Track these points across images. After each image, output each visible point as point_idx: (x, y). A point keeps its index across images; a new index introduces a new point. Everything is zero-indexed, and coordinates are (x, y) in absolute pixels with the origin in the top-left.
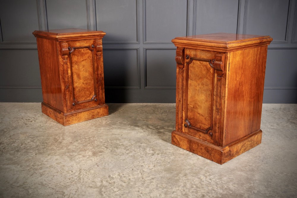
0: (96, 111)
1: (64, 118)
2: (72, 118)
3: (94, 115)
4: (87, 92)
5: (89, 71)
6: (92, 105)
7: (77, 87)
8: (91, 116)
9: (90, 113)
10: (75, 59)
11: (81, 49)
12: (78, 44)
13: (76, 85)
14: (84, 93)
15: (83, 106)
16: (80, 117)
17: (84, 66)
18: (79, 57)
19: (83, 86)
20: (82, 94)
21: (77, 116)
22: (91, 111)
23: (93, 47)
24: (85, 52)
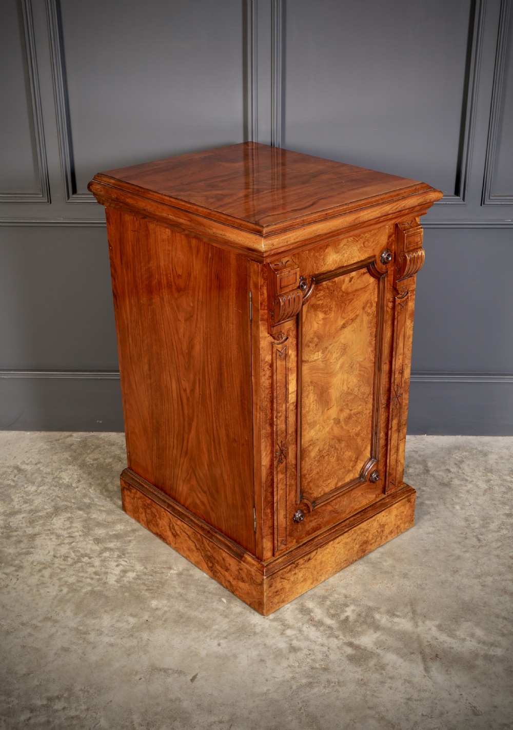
0: (375, 524)
1: (265, 586)
2: (292, 579)
3: (366, 542)
4: (349, 454)
5: (361, 366)
6: (360, 498)
7: (313, 443)
8: (357, 546)
9: (354, 536)
10: (314, 324)
11: (342, 277)
12: (332, 259)
13: (310, 434)
14: (338, 459)
15: (331, 511)
16: (321, 563)
17: (344, 349)
18: (333, 314)
19: (337, 431)
20: (329, 467)
21: (312, 562)
22: (360, 529)
23: (385, 262)
24: (355, 288)
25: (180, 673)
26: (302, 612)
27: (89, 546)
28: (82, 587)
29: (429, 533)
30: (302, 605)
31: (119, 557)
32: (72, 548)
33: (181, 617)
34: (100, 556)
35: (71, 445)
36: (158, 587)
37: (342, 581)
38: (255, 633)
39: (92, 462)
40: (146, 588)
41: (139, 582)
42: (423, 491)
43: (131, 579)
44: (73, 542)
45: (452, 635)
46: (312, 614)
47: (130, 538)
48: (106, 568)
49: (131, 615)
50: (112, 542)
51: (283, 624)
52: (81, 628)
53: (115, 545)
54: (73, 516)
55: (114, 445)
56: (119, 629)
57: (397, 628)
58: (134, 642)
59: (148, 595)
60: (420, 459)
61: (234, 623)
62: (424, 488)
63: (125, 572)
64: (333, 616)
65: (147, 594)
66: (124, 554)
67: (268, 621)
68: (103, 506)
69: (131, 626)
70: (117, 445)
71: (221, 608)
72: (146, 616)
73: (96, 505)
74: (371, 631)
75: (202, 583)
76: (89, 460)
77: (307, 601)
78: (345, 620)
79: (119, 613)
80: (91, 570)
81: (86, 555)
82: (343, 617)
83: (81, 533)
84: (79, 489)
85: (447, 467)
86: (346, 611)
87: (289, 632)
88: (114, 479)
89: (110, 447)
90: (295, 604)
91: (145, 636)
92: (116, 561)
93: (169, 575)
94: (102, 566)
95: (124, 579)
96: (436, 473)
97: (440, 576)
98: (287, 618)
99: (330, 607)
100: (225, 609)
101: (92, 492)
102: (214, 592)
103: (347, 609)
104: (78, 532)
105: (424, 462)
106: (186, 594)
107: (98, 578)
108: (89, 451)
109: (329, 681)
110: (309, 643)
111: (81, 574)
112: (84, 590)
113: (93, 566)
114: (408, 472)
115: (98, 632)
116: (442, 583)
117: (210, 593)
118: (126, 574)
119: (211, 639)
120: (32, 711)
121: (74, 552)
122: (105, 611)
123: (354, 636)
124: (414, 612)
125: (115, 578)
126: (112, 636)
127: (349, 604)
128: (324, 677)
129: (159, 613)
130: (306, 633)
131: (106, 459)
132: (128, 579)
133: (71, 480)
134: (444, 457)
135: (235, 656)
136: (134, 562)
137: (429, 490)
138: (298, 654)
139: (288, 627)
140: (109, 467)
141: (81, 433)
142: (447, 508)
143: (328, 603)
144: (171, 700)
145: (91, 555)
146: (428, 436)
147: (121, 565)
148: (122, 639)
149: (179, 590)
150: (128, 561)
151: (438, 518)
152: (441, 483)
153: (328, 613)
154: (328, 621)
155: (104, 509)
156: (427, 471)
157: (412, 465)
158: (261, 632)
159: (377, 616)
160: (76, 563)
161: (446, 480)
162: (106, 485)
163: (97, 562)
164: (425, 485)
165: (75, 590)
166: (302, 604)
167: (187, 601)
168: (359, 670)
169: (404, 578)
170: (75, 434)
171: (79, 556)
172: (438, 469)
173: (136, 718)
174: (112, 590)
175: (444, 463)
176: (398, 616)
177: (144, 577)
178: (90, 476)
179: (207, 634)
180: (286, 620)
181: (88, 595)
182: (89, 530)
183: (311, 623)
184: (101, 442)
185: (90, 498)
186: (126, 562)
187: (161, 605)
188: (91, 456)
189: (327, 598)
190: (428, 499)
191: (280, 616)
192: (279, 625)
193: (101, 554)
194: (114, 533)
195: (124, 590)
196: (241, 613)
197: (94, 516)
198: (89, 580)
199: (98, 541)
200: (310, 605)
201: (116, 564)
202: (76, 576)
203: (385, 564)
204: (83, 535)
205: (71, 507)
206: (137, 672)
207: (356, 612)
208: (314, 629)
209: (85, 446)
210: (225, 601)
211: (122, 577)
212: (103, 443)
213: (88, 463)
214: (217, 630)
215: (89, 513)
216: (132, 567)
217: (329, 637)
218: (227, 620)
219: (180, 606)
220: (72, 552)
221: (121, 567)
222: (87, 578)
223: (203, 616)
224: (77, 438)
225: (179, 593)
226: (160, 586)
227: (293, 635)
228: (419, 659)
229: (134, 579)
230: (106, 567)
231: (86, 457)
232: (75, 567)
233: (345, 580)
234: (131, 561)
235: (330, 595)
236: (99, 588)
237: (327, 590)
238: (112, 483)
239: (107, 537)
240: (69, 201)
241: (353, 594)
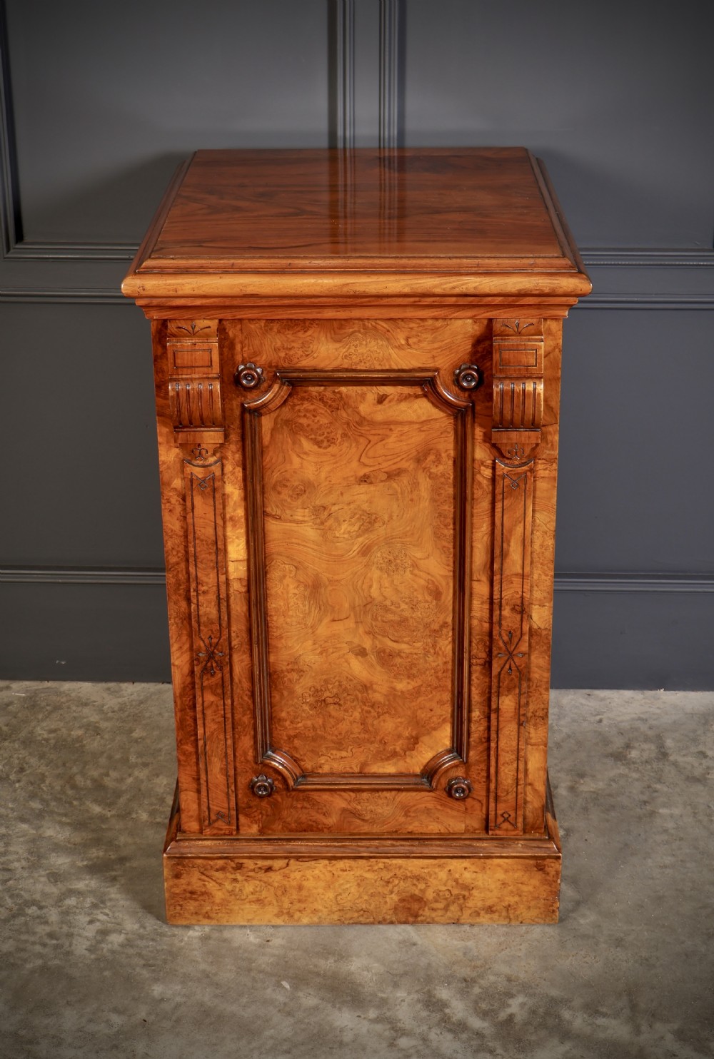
26: (428, 1006)
27: (39, 887)
28: (25, 961)
29: (665, 867)
30: (430, 994)
31: (94, 906)
32: (8, 890)
33: (207, 1014)
34: (60, 904)
35: (8, 705)
36: (165, 962)
37: (503, 952)
38: (341, 1044)
39: (45, 736)
40: (142, 962)
41: (131, 951)
42: (656, 791)
43: (116, 947)
44: (10, 879)
46: (447, 1011)
47: (113, 873)
48: (70, 927)
49: (116, 1010)
50: (81, 879)
51: (393, 1028)
52: (23, 1032)
53: (87, 885)
54: (11, 832)
55: (86, 704)
56: (93, 1035)
57: (602, 1036)
59: (147, 976)
60: (650, 733)
61: (303, 1026)
62: (658, 786)
63: (104, 933)
64: (484, 1014)
65: (145, 973)
66: (103, 902)
67: (365, 1022)
68: (65, 815)
69: (115, 1030)
70: (94, 706)
71: (280, 998)
72: (142, 1012)
73: (52, 813)
74: (555, 1041)
75: (246, 955)
76: (41, 732)
77: (438, 988)
78: (506, 1021)
79: (94, 1006)
80: (42, 930)
81: (34, 903)
82: (503, 1015)
83: (24, 863)
84: (21, 784)
85: (701, 748)
86: (509, 1006)
87: (403, 1042)
88: (87, 767)
89: (80, 709)
90: (417, 991)
91: (140, 1047)
92: (89, 915)
93: (186, 939)
94: (62, 922)
95: (103, 945)
96: (680, 759)
97: (683, 943)
98: (400, 1018)
99: (481, 998)
100: (287, 1000)
101: (45, 788)
102: (268, 969)
103: (511, 1001)
104: (18, 860)
105: (659, 740)
106: (216, 974)
107: (54, 944)
108: (40, 716)
111: (24, 937)
112: (29, 966)
113: (46, 923)
114: (629, 756)
115: (55, 1040)
116: (687, 955)
117: (260, 972)
118: (107, 938)
119: (261, 1053)
121: (12, 896)
122: (68, 1003)
123: (523, 1050)
124: (634, 1007)
125: (88, 943)
126: (80, 1047)
127: (514, 991)
129: (167, 1007)
130: (434, 1044)
131: (72, 731)
132: (110, 946)
133: (7, 767)
134: (694, 731)
136: (121, 916)
137: (665, 789)
139: (403, 1032)
140: (77, 745)
141: (27, 683)
142: (700, 821)
143: (477, 990)
145: (44, 904)
146: (667, 692)
147: (99, 920)
148: (97, 1052)
149: (203, 966)
150: (111, 915)
151: (681, 839)
152: (688, 777)
153: (476, 1009)
154: (476, 1023)
155: (68, 821)
156: (663, 755)
157: (637, 745)
158: (353, 1041)
159: (566, 1015)
160: (14, 916)
161: (698, 772)
162: (71, 778)
163: (53, 915)
164: (659, 781)
165: (13, 965)
166: (429, 991)
167: (217, 985)
169: (617, 947)
170: (16, 685)
171: (20, 905)
172: (684, 752)
174: (80, 965)
175: (695, 740)
176: (604, 1015)
177: (139, 942)
178: (42, 761)
179: (254, 1044)
180: (400, 1020)
181: (36, 975)
182: (40, 857)
183: (444, 1027)
184: (64, 700)
185: (43, 801)
186: (107, 915)
187: (171, 992)
188: (44, 724)
189: (475, 982)
190: (665, 805)
191: (388, 1014)
192: (385, 1030)
193: (61, 900)
194: (85, 863)
195: (102, 965)
196: (316, 1008)
197: (49, 833)
198: (38, 948)
199: (55, 877)
200: (443, 993)
201: (88, 919)
202: (14, 940)
203: (582, 921)
204: (29, 868)
205: (7, 816)
207: (527, 1007)
208: (450, 1036)
209: (34, 706)
210: (288, 987)
211: (99, 942)
212: (68, 701)
213: (40, 738)
214: (271, 1037)
215: (39, 827)
216: (118, 924)
217: (477, 1051)
218: (291, 1020)
219: (205, 995)
220: (7, 898)
221: (98, 925)
222: (34, 943)
223: (247, 1013)
224: (18, 692)
225: (204, 971)
226: (169, 958)
227: (411, 1048)
229: (122, 946)
230: (70, 925)
231: (34, 727)
232: (13, 925)
233: (508, 950)
234: (117, 914)
235: (481, 976)
236: (57, 962)
237: (475, 967)
238: (82, 773)
239: (72, 871)
240: (9, 255)
241: (522, 976)
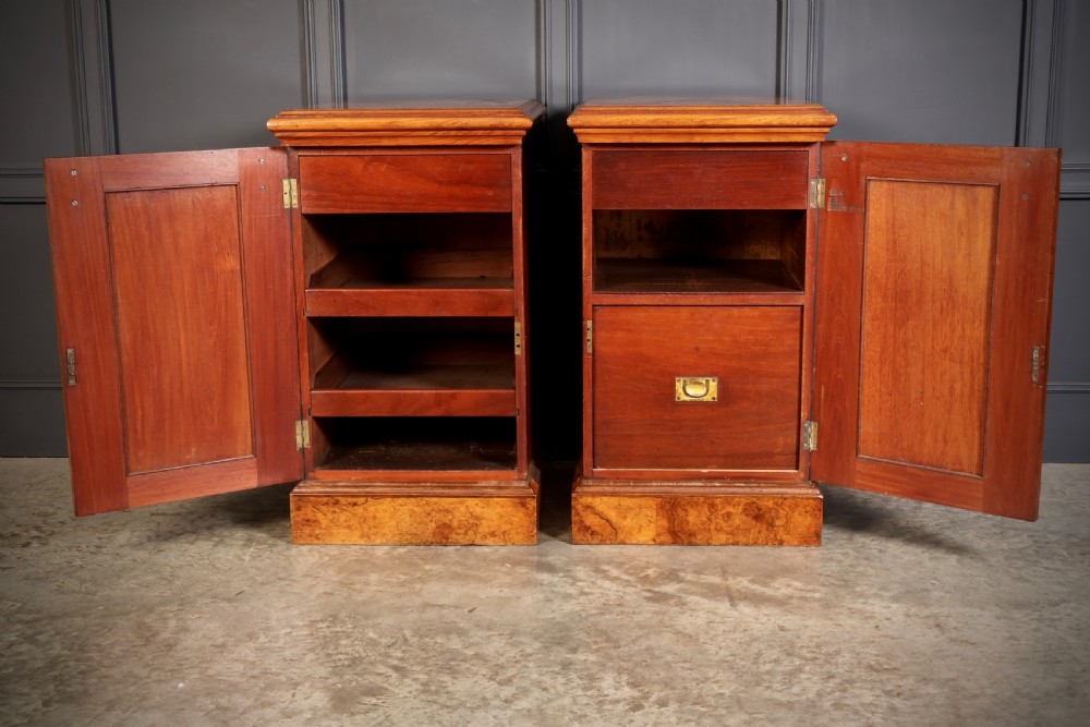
25: (457, 607)
26: (596, 572)
30: (598, 568)
33: (459, 575)
38: (542, 585)
45: (765, 584)
46: (608, 573)
49: (402, 574)
51: (573, 579)
56: (388, 582)
57: (703, 581)
58: (407, 590)
61: (518, 579)
64: (631, 575)
69: (402, 580)
72: (419, 575)
74: (674, 583)
77: (602, 566)
78: (645, 577)
79: (388, 572)
82: (642, 575)
86: (647, 572)
87: (580, 584)
91: (418, 586)
99: (629, 569)
100: (508, 570)
103: (648, 570)
109: (622, 612)
110: (602, 590)
115: (365, 584)
119: (492, 588)
120: (293, 628)
122: (373, 572)
123: (654, 586)
124: (724, 572)
126: (381, 586)
127: (650, 567)
128: (619, 609)
129: (434, 573)
130: (599, 584)
135: (519, 598)
138: (591, 597)
139: (580, 581)
143: (627, 566)
144: (447, 623)
148: (391, 588)
153: (626, 572)
154: (626, 577)
158: (549, 584)
159: (682, 574)
168: (658, 605)
173: (408, 633)
176: (706, 575)
179: (488, 585)
180: (578, 576)
183: (606, 578)
187: (436, 568)
189: (626, 564)
192: (569, 580)
200: (606, 567)
206: (408, 607)
207: (658, 572)
208: (609, 582)
214: (499, 583)
217: (626, 586)
218: (511, 577)
219: (459, 569)
223: (483, 575)
227: (585, 586)
228: (726, 599)
241: (655, 561)
